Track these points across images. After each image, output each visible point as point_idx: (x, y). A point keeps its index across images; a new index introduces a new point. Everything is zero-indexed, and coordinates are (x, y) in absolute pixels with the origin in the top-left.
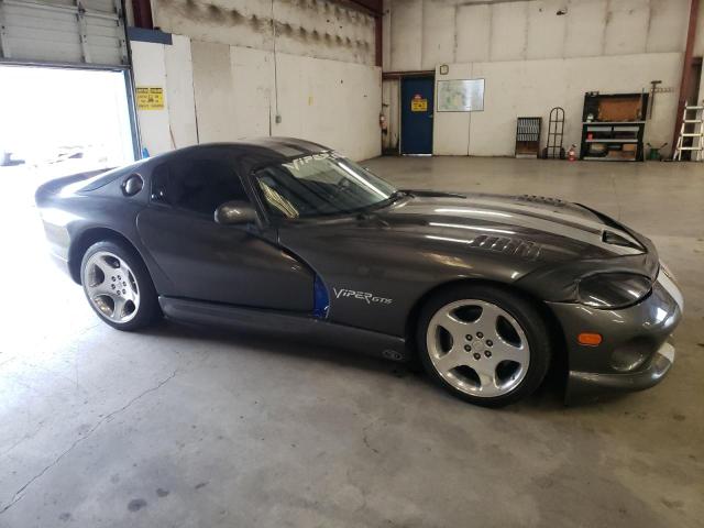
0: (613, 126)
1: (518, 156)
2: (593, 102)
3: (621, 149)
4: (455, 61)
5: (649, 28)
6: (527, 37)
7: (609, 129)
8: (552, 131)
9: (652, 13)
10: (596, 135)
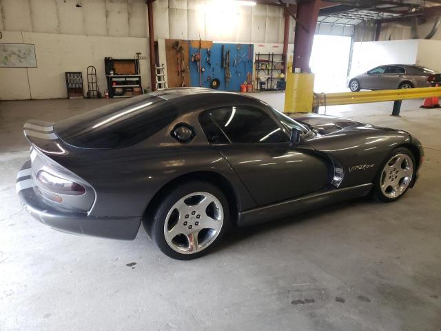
0: (126, 77)
1: (71, 98)
2: (109, 63)
3: (132, 91)
4: (4, 30)
5: (129, 23)
6: (58, 18)
7: (124, 79)
8: (90, 81)
9: (129, 14)
10: (118, 83)
